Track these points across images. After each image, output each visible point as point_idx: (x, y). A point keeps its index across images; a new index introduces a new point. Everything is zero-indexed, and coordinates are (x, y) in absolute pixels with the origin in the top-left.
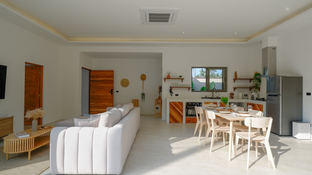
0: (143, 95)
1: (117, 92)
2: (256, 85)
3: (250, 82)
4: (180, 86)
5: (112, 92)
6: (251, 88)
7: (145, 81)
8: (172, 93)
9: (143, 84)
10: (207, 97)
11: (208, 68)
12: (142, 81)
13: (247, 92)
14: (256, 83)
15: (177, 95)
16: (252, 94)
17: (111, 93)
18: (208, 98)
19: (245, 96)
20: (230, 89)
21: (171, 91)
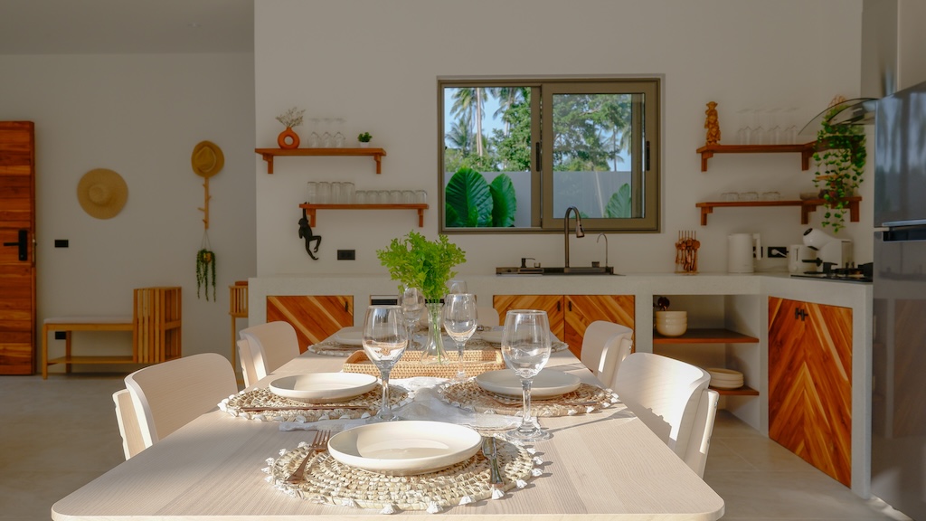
0: (206, 260)
1: (62, 244)
2: (833, 183)
3: (805, 166)
4: (361, 200)
5: (24, 244)
6: (807, 206)
7: (214, 183)
8: (313, 244)
9: (208, 198)
10: (529, 264)
11: (545, 86)
12: (201, 180)
13: (781, 227)
14: (830, 168)
15: (346, 255)
16: (810, 240)
17: (16, 249)
18: (538, 271)
19: (770, 255)
20: (678, 213)
21: (306, 231)
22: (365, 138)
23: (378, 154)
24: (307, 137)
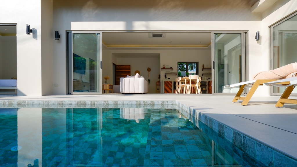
0: (149, 80)
4: (171, 73)
7: (150, 72)
21: (165, 76)
22: (171, 67)
23: (172, 69)
24: (166, 67)
